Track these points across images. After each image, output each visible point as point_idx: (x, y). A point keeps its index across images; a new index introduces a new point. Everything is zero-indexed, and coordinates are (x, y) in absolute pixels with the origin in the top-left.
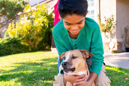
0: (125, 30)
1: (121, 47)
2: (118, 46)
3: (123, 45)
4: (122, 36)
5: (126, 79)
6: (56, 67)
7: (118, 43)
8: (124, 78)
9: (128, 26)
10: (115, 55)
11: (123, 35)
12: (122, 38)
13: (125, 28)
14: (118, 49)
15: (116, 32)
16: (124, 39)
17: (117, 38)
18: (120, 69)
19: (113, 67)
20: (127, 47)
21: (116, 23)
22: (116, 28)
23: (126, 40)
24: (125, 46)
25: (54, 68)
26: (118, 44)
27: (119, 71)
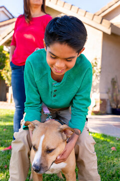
0: (112, 82)
1: (105, 107)
2: (101, 105)
3: (108, 104)
4: (108, 91)
5: (112, 148)
6: (7, 129)
7: (101, 100)
8: (110, 148)
9: (116, 76)
10: (96, 118)
11: (109, 89)
12: (107, 93)
13: (113, 79)
14: (100, 109)
15: (100, 83)
16: (110, 95)
17: (101, 93)
18: (104, 136)
19: (94, 133)
20: (113, 107)
21: (100, 70)
22: (100, 78)
23: (112, 96)
24: (111, 106)
25: (4, 130)
26: (102, 102)
27: (102, 139)
